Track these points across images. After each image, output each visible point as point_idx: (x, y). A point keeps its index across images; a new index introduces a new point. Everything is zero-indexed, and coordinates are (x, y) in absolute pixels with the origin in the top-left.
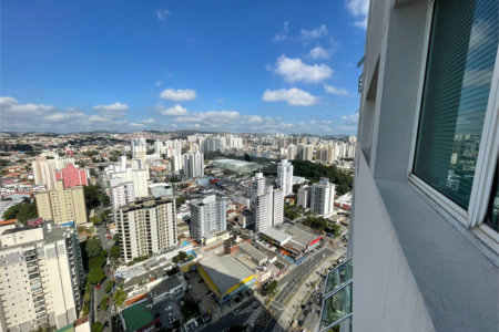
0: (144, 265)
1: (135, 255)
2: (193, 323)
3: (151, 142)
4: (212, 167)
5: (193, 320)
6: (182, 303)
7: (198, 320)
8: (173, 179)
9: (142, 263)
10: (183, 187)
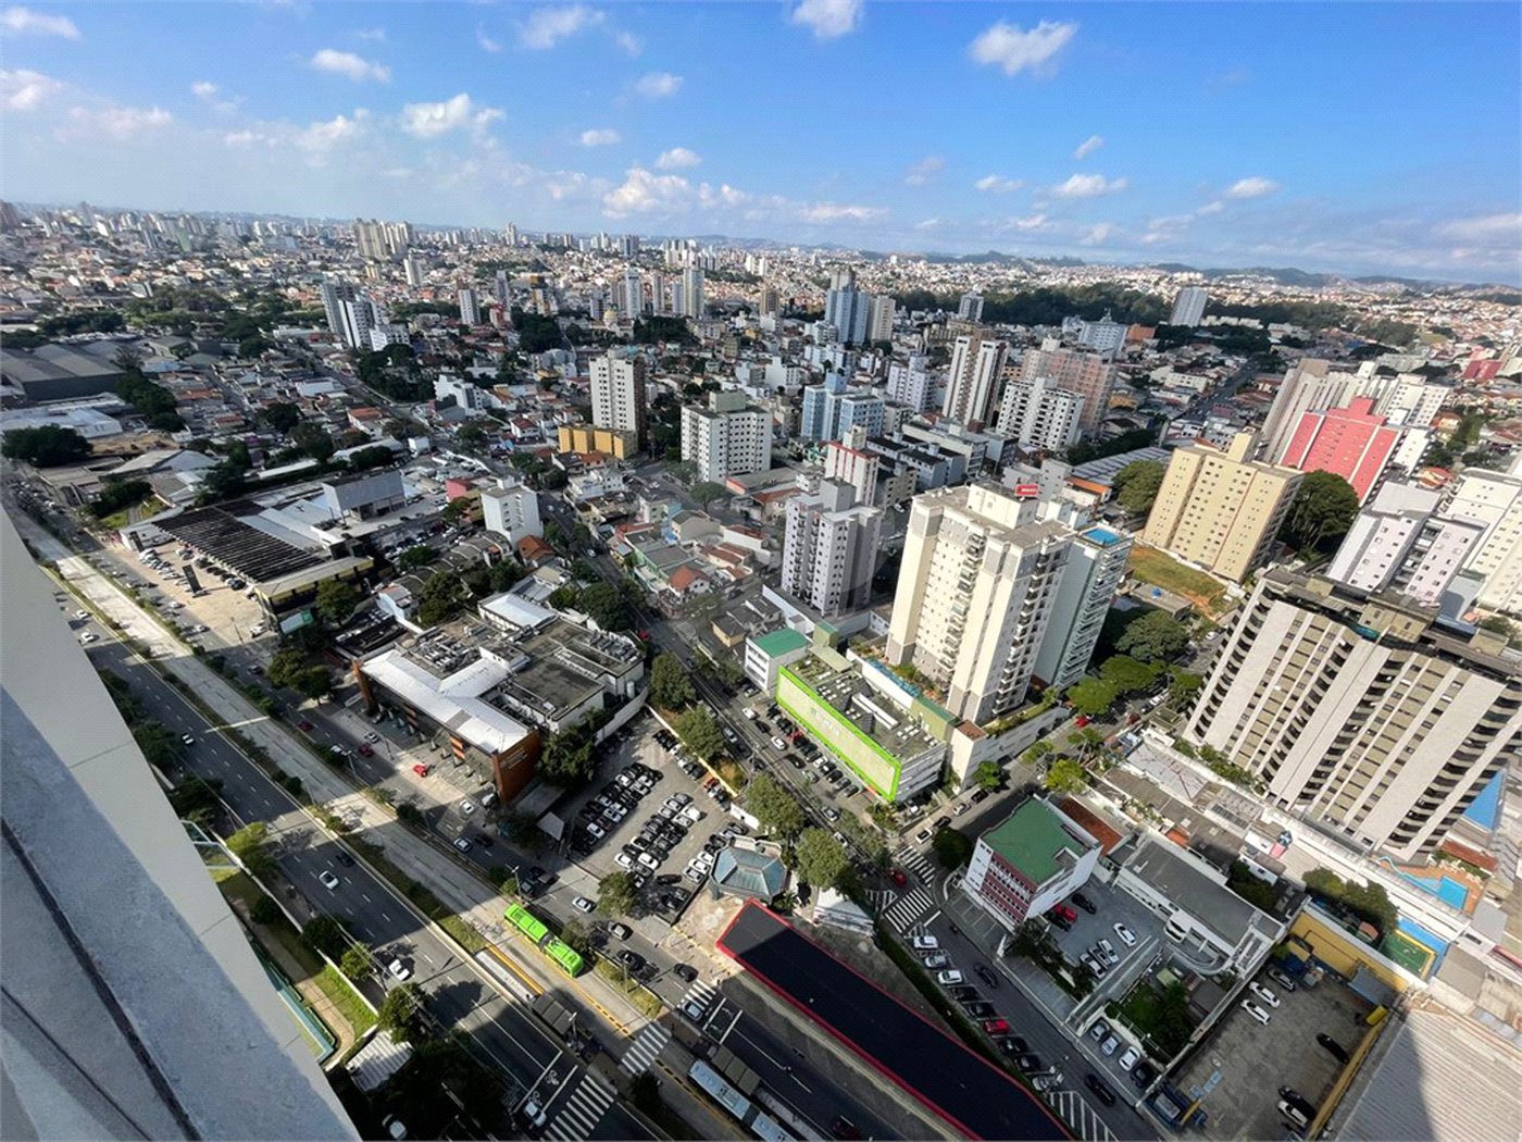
0: (1210, 786)
1: (1216, 737)
2: (1122, 1048)
5: (1136, 1044)
6: (1166, 977)
7: (1141, 1065)
9: (1210, 775)
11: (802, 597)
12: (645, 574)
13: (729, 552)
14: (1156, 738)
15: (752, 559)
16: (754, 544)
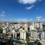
3: (35, 23)
4: (44, 28)
8: (37, 28)
9: (32, 38)
10: (38, 30)
11: (15, 38)
12: (3, 41)
13: (9, 37)
14: (30, 38)
15: (10, 37)
16: (10, 36)
